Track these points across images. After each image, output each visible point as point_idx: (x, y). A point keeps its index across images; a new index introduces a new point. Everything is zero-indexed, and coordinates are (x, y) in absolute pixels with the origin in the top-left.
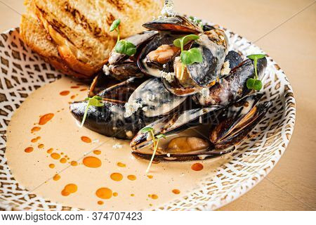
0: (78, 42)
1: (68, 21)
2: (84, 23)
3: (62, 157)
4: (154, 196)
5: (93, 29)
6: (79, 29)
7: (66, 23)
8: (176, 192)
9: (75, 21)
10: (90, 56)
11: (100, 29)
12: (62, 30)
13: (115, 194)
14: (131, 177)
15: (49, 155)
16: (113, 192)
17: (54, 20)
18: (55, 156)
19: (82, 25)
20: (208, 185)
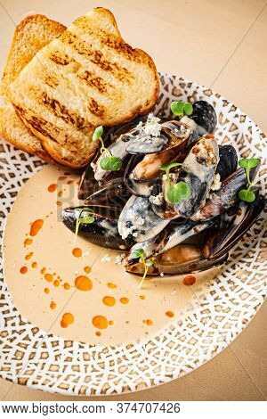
0: (61, 138)
1: (48, 115)
2: (66, 116)
3: (55, 278)
4: (148, 322)
5: (75, 120)
6: (60, 123)
7: (46, 118)
8: (170, 314)
9: (56, 115)
10: (76, 153)
11: (83, 119)
12: (43, 127)
13: (111, 323)
14: (124, 300)
15: (43, 276)
16: (108, 320)
17: (33, 118)
18: (48, 277)
19: (63, 117)
20: (202, 305)
